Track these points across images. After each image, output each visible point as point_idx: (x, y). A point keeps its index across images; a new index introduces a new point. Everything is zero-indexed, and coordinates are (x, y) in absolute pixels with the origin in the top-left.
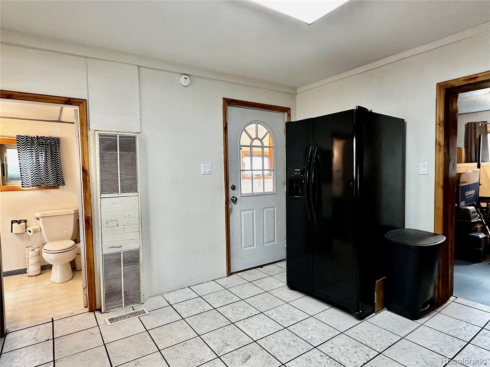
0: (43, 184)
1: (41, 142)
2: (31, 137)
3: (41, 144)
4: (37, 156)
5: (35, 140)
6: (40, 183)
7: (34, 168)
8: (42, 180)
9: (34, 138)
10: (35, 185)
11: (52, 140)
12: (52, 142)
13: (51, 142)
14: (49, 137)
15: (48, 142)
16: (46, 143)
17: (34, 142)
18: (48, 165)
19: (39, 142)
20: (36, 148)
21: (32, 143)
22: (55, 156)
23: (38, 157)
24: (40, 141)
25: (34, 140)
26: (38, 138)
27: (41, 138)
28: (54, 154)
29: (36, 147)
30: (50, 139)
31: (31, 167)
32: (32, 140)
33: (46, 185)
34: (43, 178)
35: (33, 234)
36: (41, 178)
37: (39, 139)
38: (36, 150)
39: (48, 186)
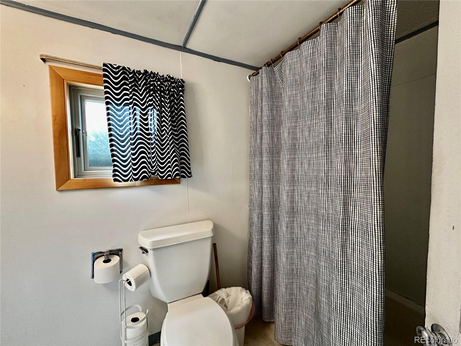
0: (154, 174)
1: (151, 85)
2: (134, 70)
3: (152, 88)
4: (145, 115)
5: (142, 77)
6: (150, 172)
7: (138, 139)
8: (153, 167)
9: (139, 72)
10: (140, 178)
11: (172, 83)
12: (173, 87)
13: (170, 86)
14: (167, 75)
15: (164, 85)
16: (161, 87)
17: (139, 83)
18: (165, 134)
19: (149, 83)
20: (141, 98)
21: (135, 85)
22: (176, 117)
23: (145, 117)
24: (151, 81)
25: (138, 77)
26: (147, 76)
27: (152, 75)
28: (176, 111)
29: (141, 95)
30: (169, 81)
31: (132, 137)
32: (135, 79)
33: (160, 176)
34: (153, 162)
35: (136, 288)
36: (150, 163)
37: (149, 78)
38: (142, 100)
39: (164, 178)
